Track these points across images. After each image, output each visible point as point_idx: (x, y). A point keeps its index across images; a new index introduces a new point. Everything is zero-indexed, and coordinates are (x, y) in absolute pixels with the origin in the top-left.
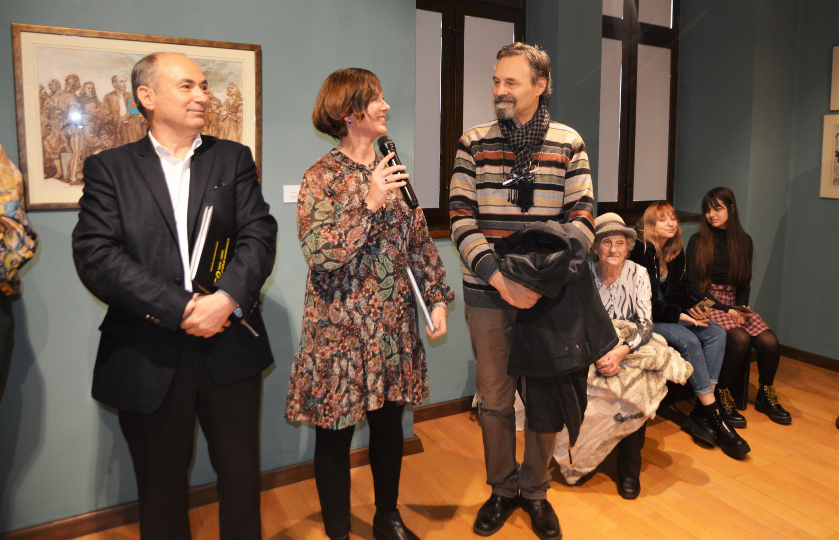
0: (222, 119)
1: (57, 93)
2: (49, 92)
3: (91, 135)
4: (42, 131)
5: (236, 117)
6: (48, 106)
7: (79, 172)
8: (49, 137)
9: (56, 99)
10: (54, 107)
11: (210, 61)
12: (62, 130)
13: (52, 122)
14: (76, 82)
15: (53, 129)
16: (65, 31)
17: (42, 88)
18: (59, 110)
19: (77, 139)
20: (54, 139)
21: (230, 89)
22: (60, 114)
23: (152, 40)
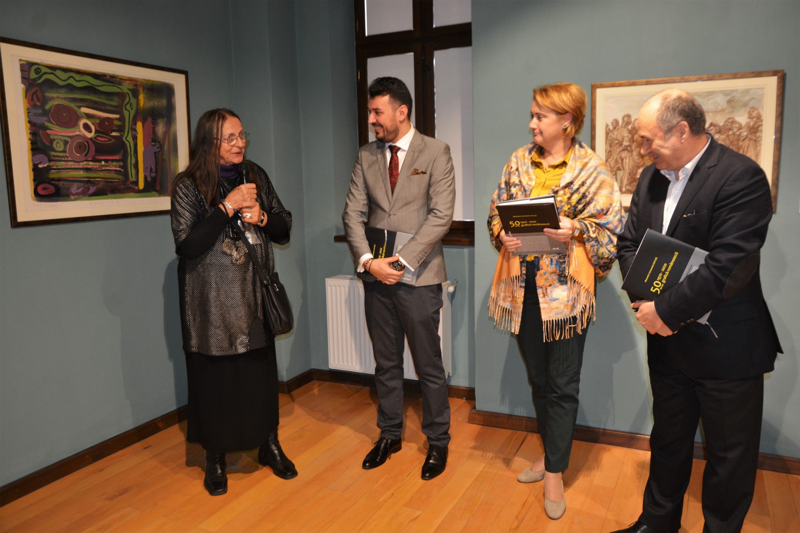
0: (742, 139)
1: (617, 128)
2: (611, 128)
3: (637, 158)
4: (606, 155)
5: (755, 136)
6: (611, 138)
7: (627, 184)
8: (610, 160)
9: (616, 133)
10: (614, 139)
11: (733, 91)
12: (618, 154)
13: (612, 149)
14: (629, 119)
15: (613, 154)
16: (623, 83)
17: (607, 126)
18: (617, 140)
19: (627, 161)
20: (613, 161)
21: (751, 113)
22: (617, 143)
23: (683, 81)
